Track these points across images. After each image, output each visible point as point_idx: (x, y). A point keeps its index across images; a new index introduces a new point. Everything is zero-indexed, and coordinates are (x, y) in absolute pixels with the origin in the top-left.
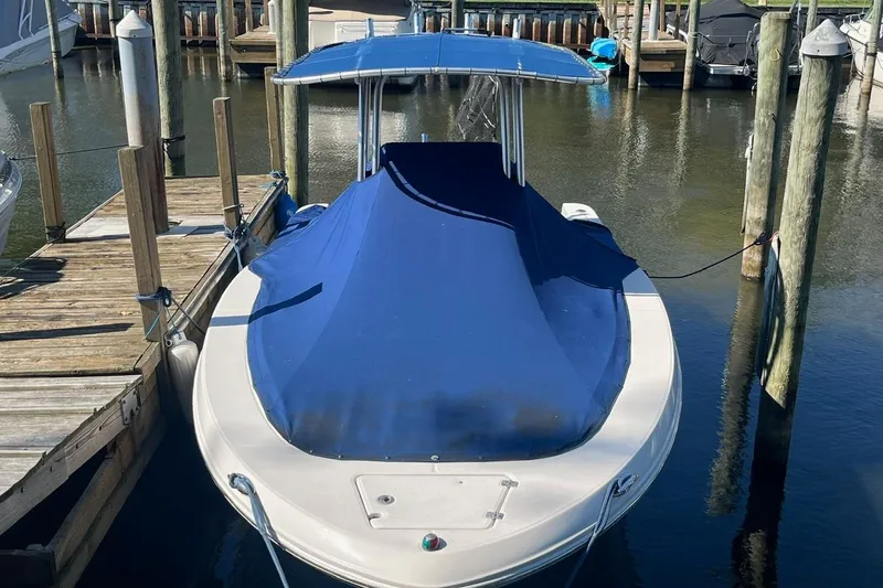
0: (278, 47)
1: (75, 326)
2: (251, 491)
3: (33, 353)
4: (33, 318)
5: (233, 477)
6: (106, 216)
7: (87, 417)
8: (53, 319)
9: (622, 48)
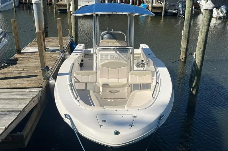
0: (67, 5)
1: (25, 75)
2: (70, 119)
3: (15, 82)
4: (14, 73)
5: (66, 115)
6: (31, 47)
7: (30, 100)
8: (19, 73)
9: (148, 6)
